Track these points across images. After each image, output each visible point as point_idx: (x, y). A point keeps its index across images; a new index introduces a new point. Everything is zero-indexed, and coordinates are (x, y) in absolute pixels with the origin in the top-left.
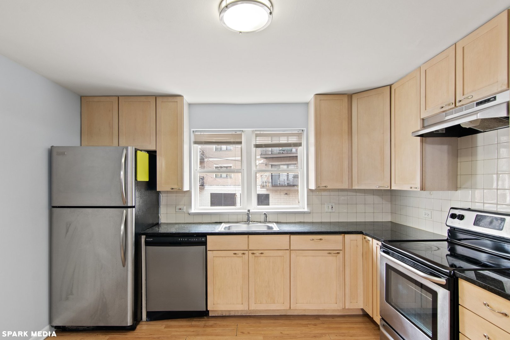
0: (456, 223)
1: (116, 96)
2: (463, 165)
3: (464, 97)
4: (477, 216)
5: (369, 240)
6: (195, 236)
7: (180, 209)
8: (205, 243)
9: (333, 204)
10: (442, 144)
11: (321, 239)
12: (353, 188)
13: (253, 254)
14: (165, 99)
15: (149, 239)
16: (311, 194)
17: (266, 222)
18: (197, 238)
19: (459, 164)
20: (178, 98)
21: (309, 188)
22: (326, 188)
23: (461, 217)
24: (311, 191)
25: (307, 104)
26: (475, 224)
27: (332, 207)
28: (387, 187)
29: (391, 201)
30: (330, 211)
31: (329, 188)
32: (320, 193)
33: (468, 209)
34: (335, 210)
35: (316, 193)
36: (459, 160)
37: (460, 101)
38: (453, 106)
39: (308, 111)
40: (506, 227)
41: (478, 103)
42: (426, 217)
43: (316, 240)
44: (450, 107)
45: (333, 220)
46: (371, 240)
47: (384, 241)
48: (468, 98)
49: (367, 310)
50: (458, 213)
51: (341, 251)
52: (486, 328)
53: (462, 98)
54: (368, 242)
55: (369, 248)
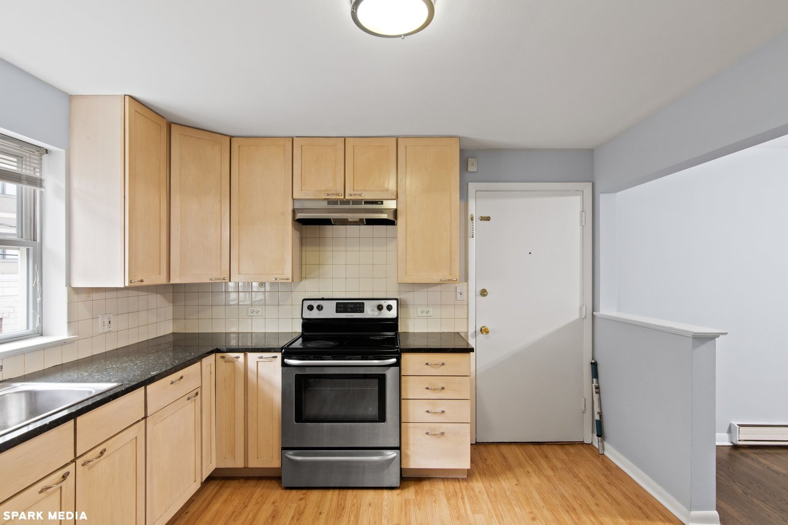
0: (315, 314)
2: (311, 254)
3: (355, 193)
4: (337, 304)
5: (237, 358)
9: (111, 316)
10: (298, 230)
11: (181, 378)
12: (172, 282)
13: (85, 463)
16: (75, 297)
19: (304, 253)
21: (72, 286)
22: (141, 283)
23: (320, 308)
24: (75, 292)
25: (71, 98)
26: (337, 312)
27: (110, 322)
28: (226, 279)
29: (174, 301)
30: (107, 330)
31: (145, 283)
32: (91, 295)
33: (323, 299)
34: (113, 327)
35: (83, 297)
36: (304, 249)
37: (351, 195)
38: (343, 197)
39: (70, 113)
40: (366, 309)
41: (367, 202)
42: (253, 315)
43: (178, 382)
44: (338, 197)
45: (110, 348)
46: (241, 355)
47: (282, 348)
48: (360, 195)
49: (229, 464)
50: (315, 304)
51: (199, 390)
52: (427, 381)
53: (352, 193)
54: (232, 361)
55: (234, 369)
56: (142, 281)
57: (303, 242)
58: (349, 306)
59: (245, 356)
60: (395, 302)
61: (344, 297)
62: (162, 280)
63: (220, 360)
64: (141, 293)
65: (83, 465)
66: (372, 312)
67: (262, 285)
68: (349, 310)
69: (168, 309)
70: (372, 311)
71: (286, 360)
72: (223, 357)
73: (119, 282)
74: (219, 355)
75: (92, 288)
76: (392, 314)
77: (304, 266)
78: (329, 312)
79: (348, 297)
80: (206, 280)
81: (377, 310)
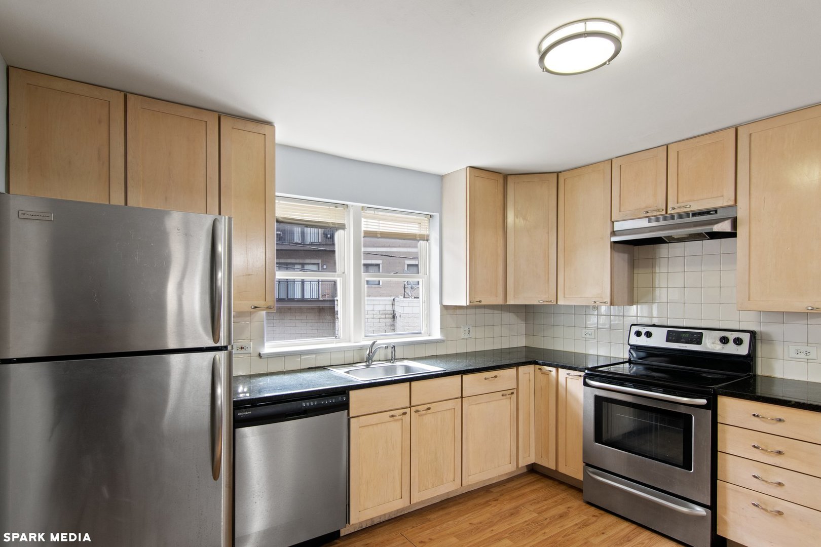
0: (643, 341)
1: (121, 91)
2: (641, 277)
3: (679, 205)
4: (668, 331)
5: (550, 371)
6: (324, 394)
7: (242, 348)
8: (345, 406)
9: (470, 327)
10: (624, 252)
11: (496, 377)
12: (508, 303)
13: (417, 411)
14: (240, 124)
15: (245, 413)
16: (445, 312)
17: (395, 359)
18: (335, 398)
19: (635, 276)
20: (267, 127)
21: (443, 304)
22: (481, 304)
23: (649, 335)
24: (445, 308)
25: (442, 177)
26: (668, 340)
27: (469, 331)
28: (553, 301)
29: (526, 320)
30: (467, 336)
31: (483, 303)
32: (456, 311)
33: (654, 326)
34: (472, 335)
35: (451, 312)
36: (636, 271)
37: (674, 209)
38: (664, 212)
39: (442, 188)
40: (705, 340)
41: (695, 214)
42: (586, 337)
43: (491, 379)
44: (659, 213)
45: (469, 350)
46: (554, 370)
47: (588, 369)
48: (685, 207)
49: (544, 462)
50: (644, 330)
51: (515, 391)
52: (756, 439)
53: (676, 205)
54: (547, 374)
55: (548, 381)
56: (480, 302)
57: (633, 265)
58: (684, 335)
59: (557, 371)
60: (748, 335)
61: (681, 325)
62: (499, 301)
63: (538, 371)
64: (496, 312)
65: (415, 412)
66: (712, 345)
67: (595, 308)
68: (683, 340)
69: (522, 326)
70: (713, 343)
71: (587, 380)
72: (540, 369)
73: (463, 302)
74: (538, 367)
75: (457, 306)
76: (743, 350)
77: (635, 290)
78: (659, 340)
79: (685, 325)
80: (536, 303)
81: (719, 342)
